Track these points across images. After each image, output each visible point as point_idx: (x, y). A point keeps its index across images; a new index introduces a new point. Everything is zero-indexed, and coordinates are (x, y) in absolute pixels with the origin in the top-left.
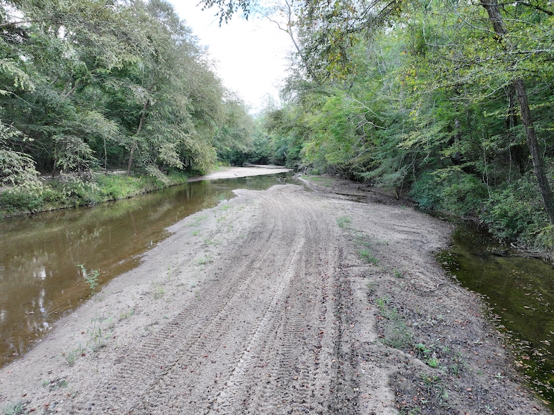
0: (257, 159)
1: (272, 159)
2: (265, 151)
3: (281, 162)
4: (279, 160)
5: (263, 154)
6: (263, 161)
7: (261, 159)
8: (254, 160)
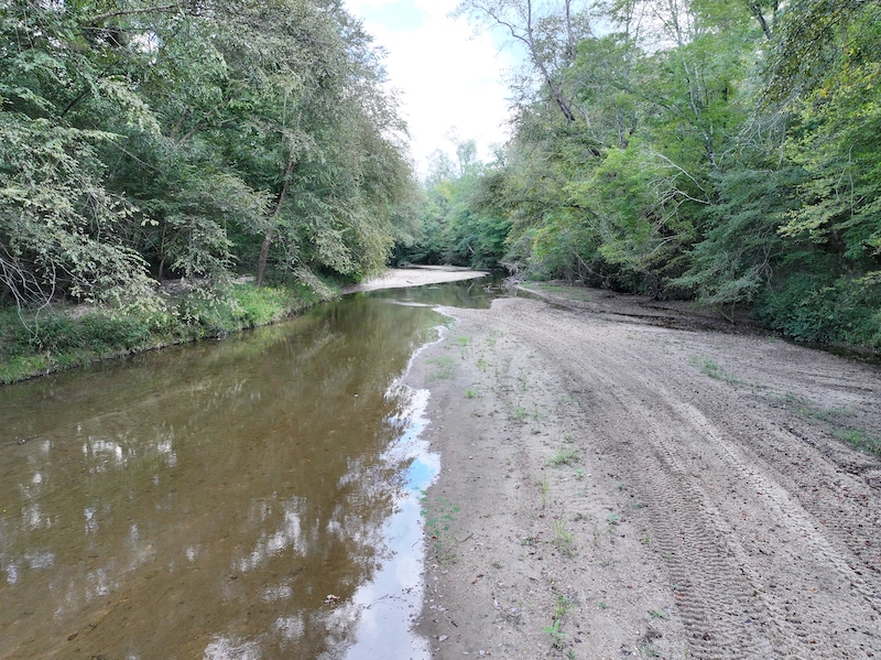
0: (422, 255)
1: (448, 255)
2: (436, 242)
3: (462, 261)
4: (460, 257)
5: (433, 248)
6: (431, 258)
7: (428, 257)
8: (416, 257)
